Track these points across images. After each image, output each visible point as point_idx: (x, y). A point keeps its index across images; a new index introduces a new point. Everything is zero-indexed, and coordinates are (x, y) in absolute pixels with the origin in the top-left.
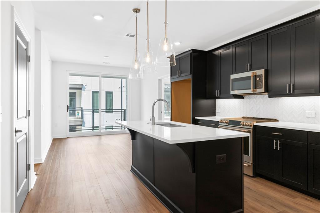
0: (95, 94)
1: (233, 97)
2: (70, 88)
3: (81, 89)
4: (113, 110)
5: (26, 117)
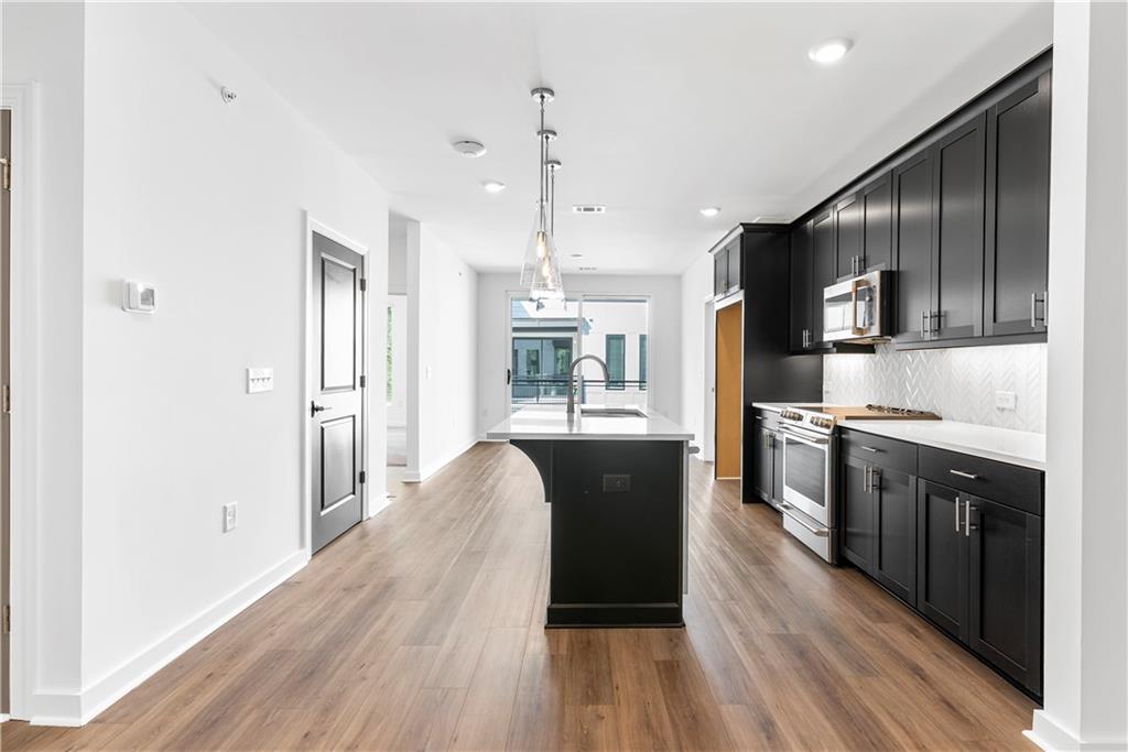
0: (613, 342)
1: (835, 349)
2: (516, 330)
3: (574, 329)
4: (624, 382)
5: (354, 388)
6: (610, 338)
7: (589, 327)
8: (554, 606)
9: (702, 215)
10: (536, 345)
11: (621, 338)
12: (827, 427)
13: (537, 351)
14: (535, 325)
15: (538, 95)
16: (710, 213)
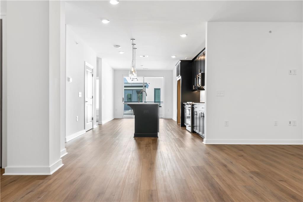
0: (157, 91)
5: (91, 98)
6: (155, 89)
7: (148, 86)
8: (136, 134)
9: (172, 58)
10: (130, 92)
11: (159, 89)
12: (190, 105)
13: (131, 94)
14: (130, 85)
15: (132, 40)
16: (174, 57)
